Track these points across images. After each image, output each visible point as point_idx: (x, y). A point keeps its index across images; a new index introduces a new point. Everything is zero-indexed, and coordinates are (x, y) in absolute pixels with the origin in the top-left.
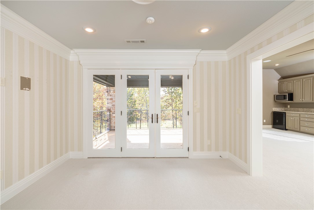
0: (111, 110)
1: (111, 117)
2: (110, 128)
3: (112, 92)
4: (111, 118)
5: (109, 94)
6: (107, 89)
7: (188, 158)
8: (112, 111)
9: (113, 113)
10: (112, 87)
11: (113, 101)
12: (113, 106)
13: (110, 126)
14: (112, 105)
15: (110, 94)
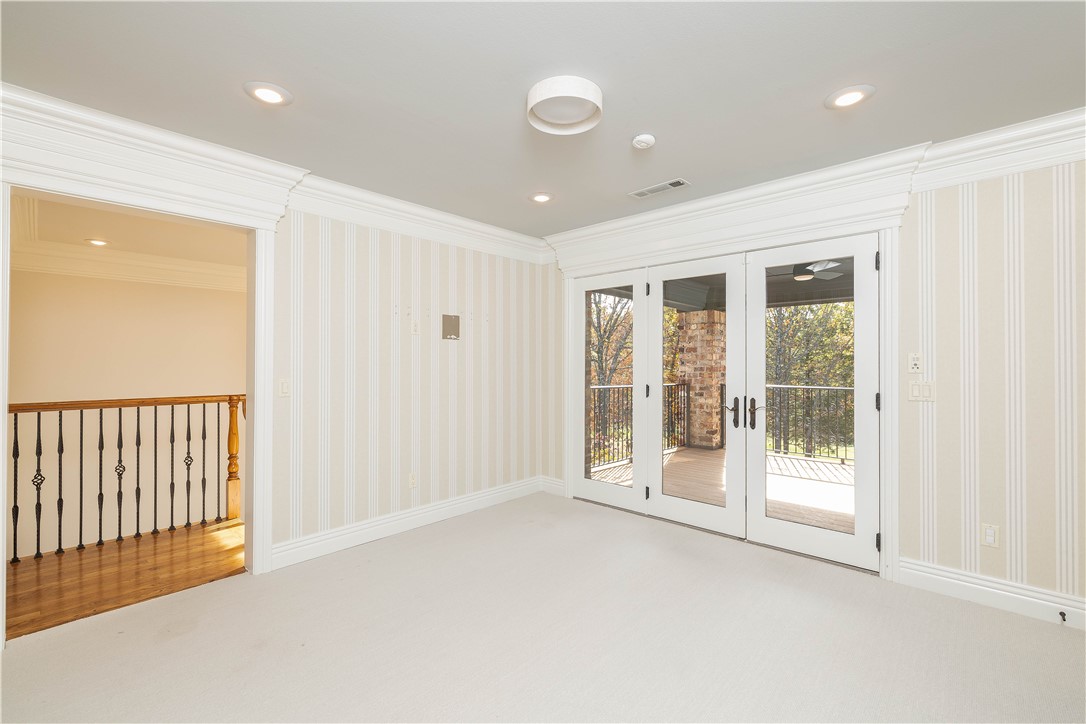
0: (692, 384)
1: (692, 406)
2: (688, 438)
3: (693, 327)
4: (692, 408)
5: (686, 332)
6: (680, 320)
7: (877, 573)
8: (694, 388)
9: (696, 394)
10: (695, 313)
11: (697, 356)
12: (698, 373)
13: (689, 433)
14: (696, 369)
15: (690, 332)
